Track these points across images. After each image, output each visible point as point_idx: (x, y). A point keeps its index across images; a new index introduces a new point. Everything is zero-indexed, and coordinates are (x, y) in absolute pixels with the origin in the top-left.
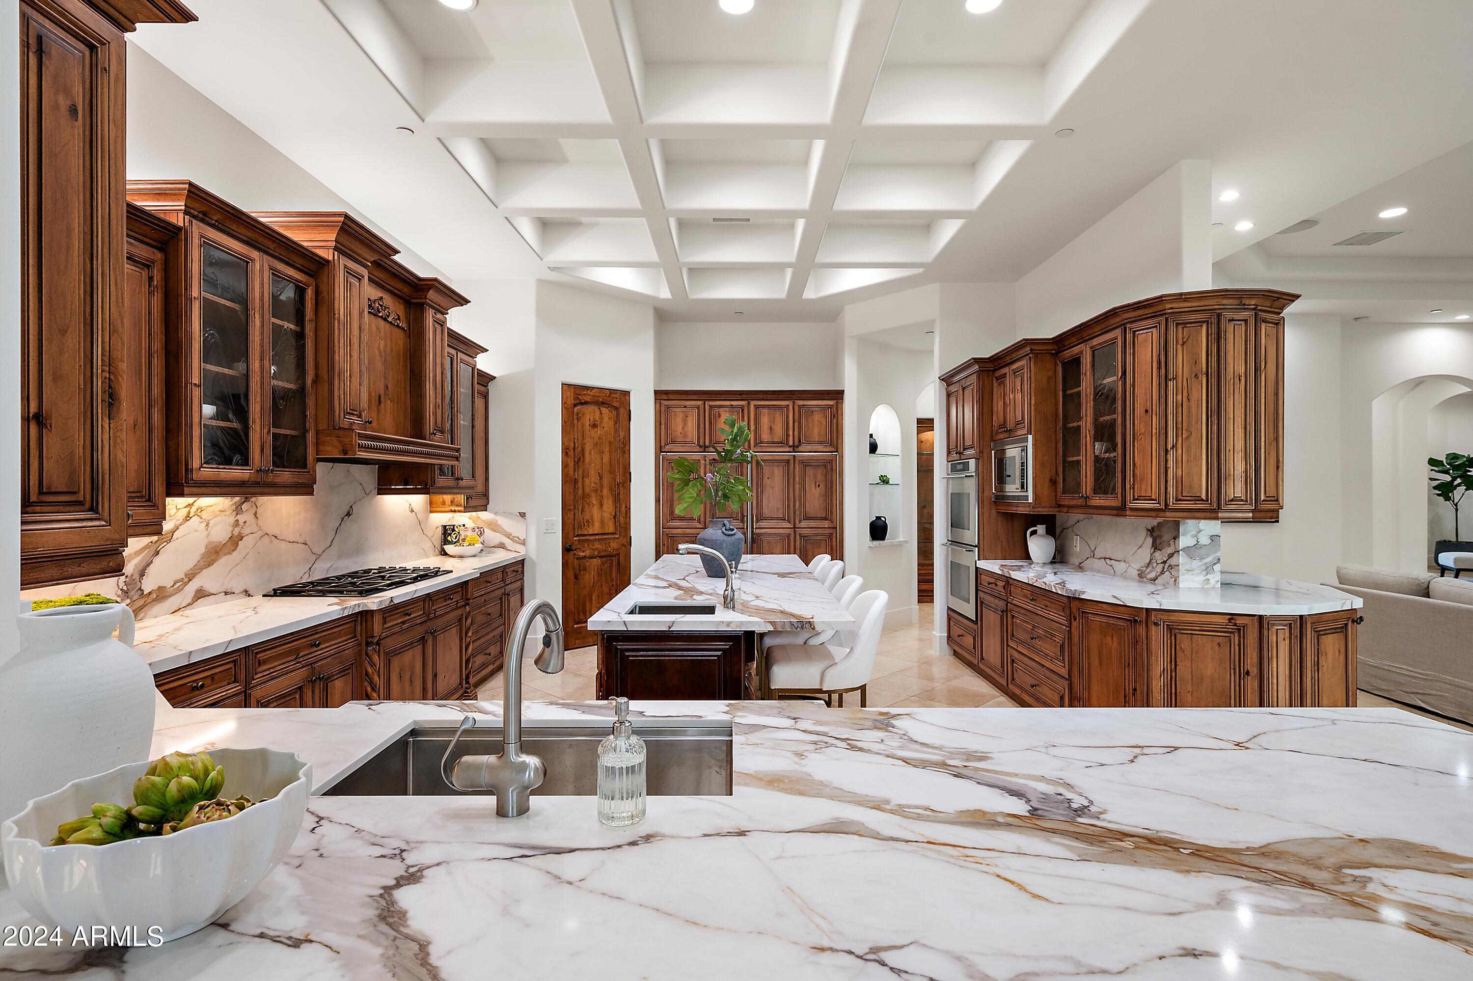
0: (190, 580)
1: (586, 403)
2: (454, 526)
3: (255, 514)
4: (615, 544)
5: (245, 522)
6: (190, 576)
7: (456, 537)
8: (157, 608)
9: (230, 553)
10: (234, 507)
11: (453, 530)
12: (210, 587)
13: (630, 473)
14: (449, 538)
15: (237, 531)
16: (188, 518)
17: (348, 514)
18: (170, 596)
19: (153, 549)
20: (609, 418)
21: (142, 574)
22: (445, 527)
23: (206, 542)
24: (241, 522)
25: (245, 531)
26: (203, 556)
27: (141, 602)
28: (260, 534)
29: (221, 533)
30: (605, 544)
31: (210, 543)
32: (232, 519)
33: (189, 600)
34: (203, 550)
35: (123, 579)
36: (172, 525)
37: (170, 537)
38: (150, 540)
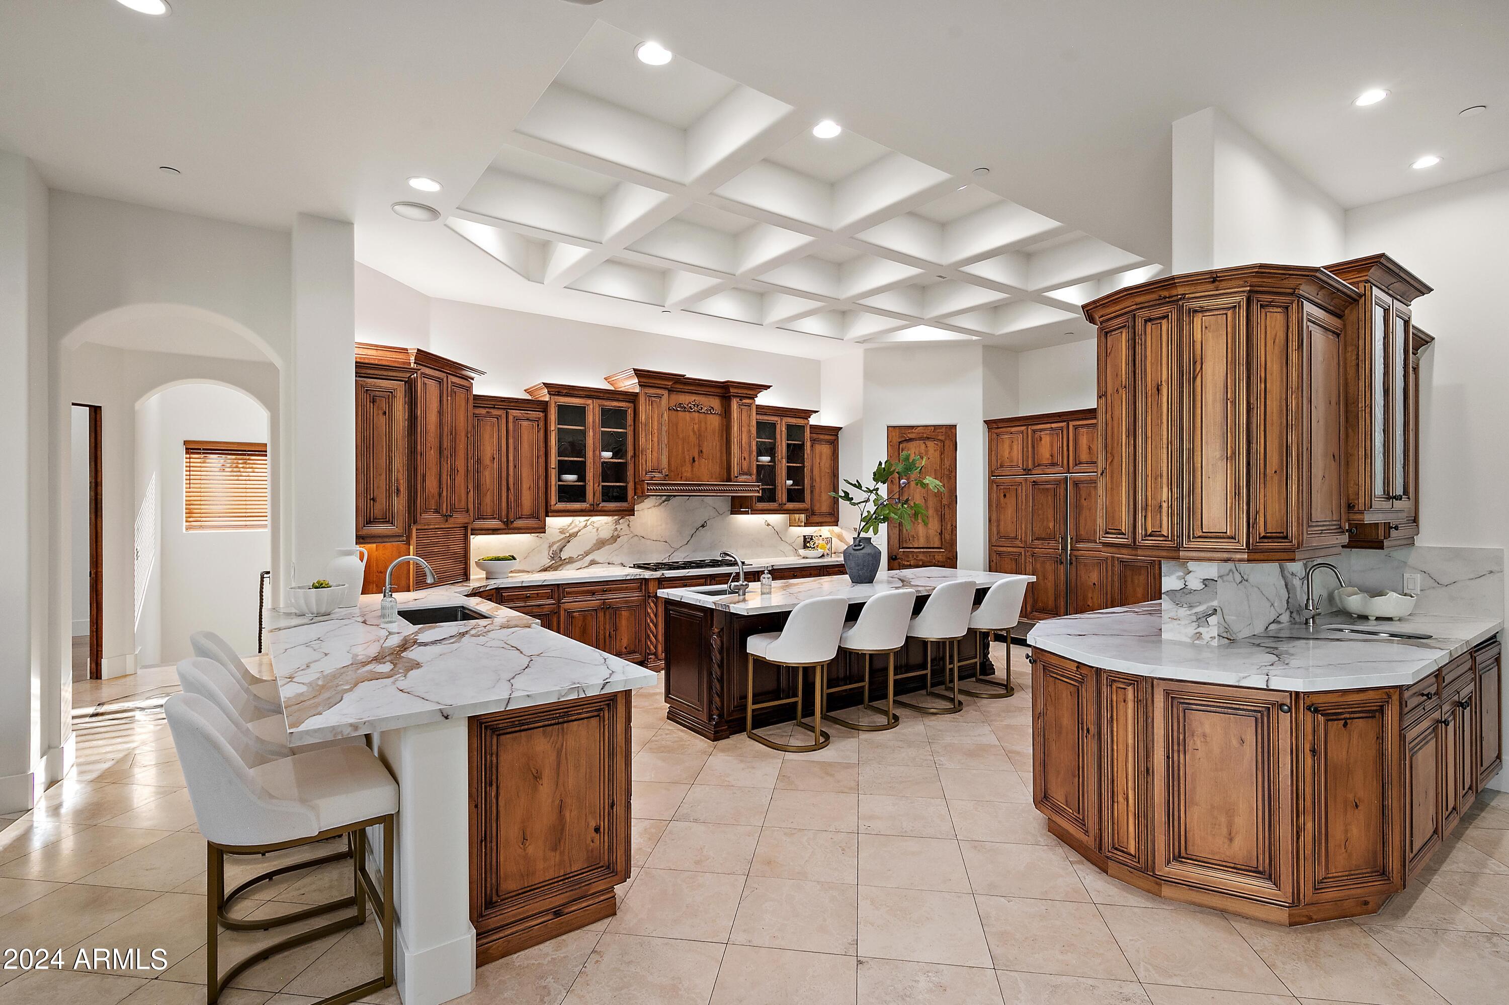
1: (911, 440)
2: (812, 536)
3: (628, 525)
4: (940, 557)
5: (621, 529)
6: (587, 554)
7: (814, 545)
8: (569, 566)
9: (611, 544)
10: (614, 521)
11: (812, 539)
12: (598, 559)
13: (956, 496)
14: (808, 545)
15: (616, 533)
16: (585, 526)
17: (703, 526)
18: (576, 562)
19: (567, 540)
20: (935, 450)
21: (561, 551)
22: (805, 536)
23: (596, 538)
24: (619, 529)
25: (622, 534)
26: (595, 545)
27: (561, 563)
28: (632, 535)
29: (606, 534)
30: (930, 556)
31: (599, 539)
32: (613, 527)
33: (587, 565)
34: (595, 542)
35: (551, 552)
36: (576, 530)
37: (575, 535)
38: (564, 536)
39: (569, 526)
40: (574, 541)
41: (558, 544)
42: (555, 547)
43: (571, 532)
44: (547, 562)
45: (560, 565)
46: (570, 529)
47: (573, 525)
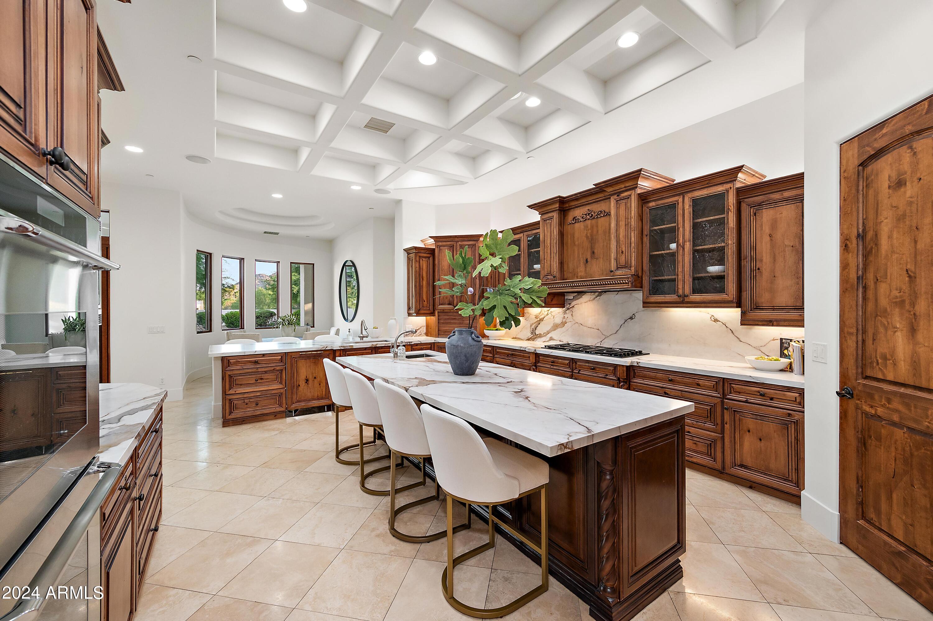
0: (548, 334)
3: (572, 315)
5: (568, 317)
8: (539, 339)
9: (562, 327)
10: (563, 312)
12: (554, 337)
14: (786, 352)
15: (564, 320)
16: (547, 314)
17: (631, 318)
18: (543, 337)
19: (538, 322)
21: (536, 329)
23: (553, 322)
24: (566, 317)
25: (567, 321)
26: (552, 327)
28: (574, 322)
29: (558, 320)
31: (555, 323)
32: (563, 316)
33: (548, 340)
34: (552, 325)
35: (531, 329)
36: (542, 316)
37: (542, 320)
38: (537, 320)
39: (539, 314)
40: (542, 323)
41: (534, 325)
42: (533, 327)
43: (541, 317)
44: (529, 335)
45: (536, 338)
46: (540, 316)
47: (541, 313)
